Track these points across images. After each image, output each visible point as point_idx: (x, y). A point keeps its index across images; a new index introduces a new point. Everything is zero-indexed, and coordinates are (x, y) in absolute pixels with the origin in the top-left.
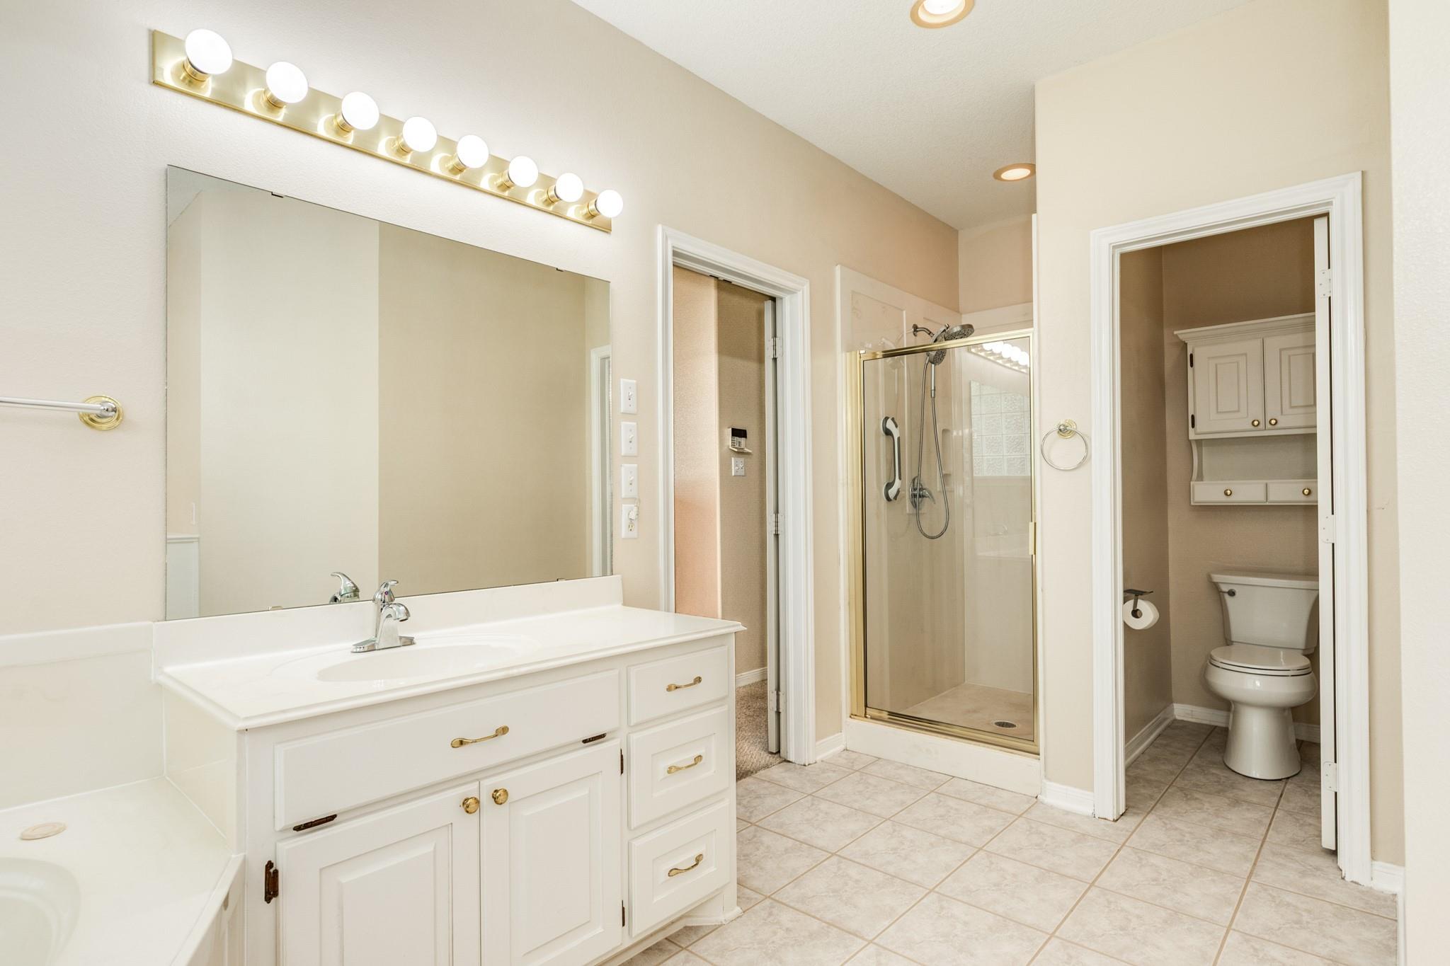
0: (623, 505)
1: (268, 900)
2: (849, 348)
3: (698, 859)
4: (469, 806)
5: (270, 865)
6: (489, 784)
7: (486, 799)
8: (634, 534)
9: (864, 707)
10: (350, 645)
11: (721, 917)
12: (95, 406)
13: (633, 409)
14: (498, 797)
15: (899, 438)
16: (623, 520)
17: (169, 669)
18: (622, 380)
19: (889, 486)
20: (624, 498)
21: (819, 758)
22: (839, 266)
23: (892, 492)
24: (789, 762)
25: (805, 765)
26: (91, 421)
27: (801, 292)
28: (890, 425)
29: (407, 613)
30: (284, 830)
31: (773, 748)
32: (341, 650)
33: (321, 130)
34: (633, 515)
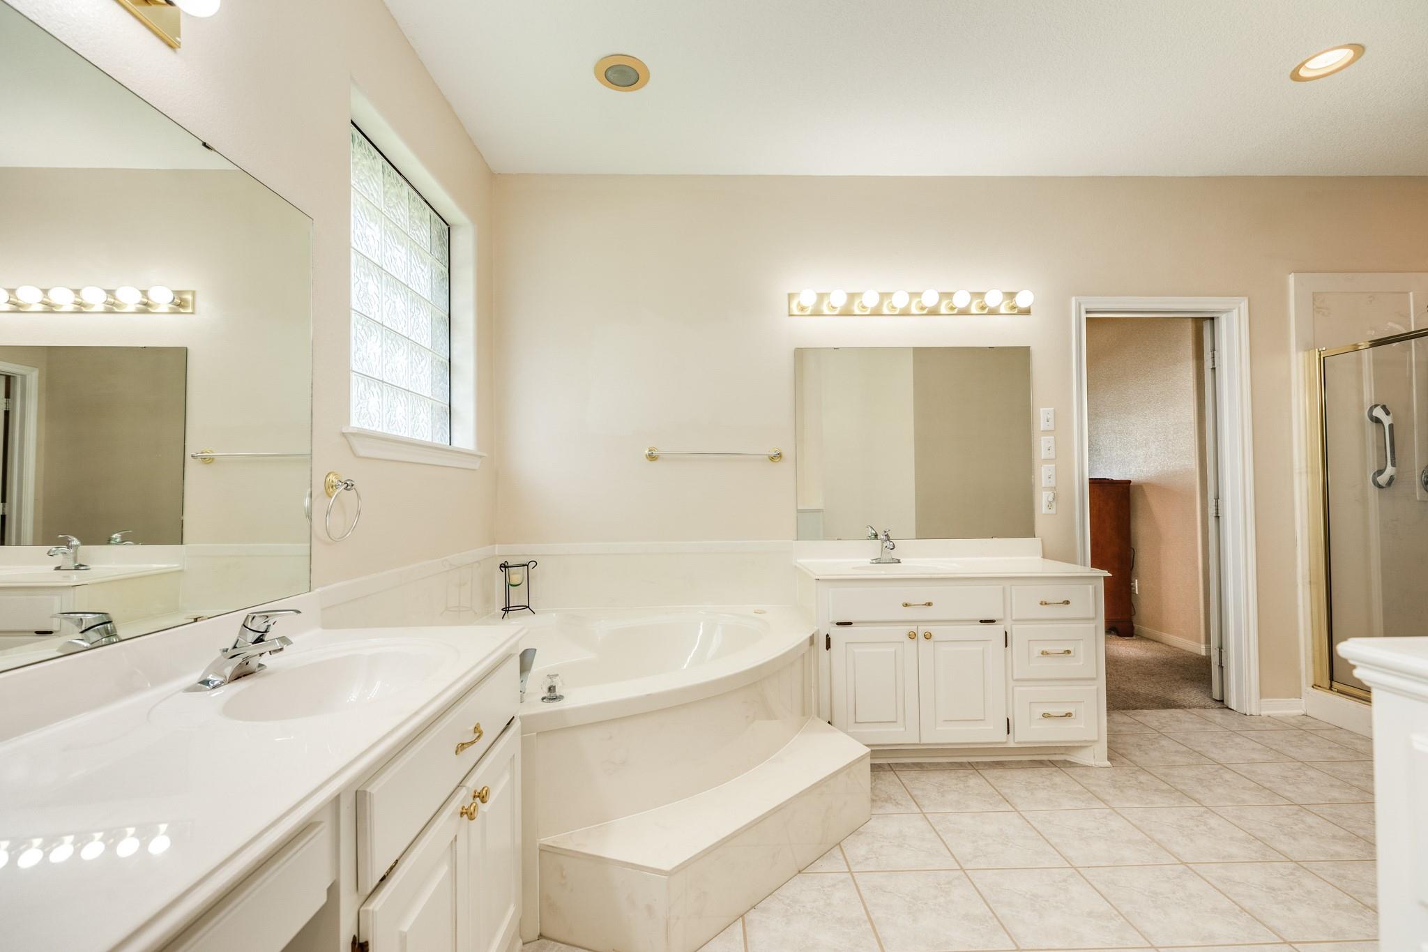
0: (1044, 492)
1: (827, 649)
2: (1308, 347)
3: (1069, 715)
4: (912, 636)
5: (827, 635)
6: (922, 629)
7: (921, 635)
8: (1053, 511)
9: (1329, 681)
10: (870, 560)
11: (1091, 762)
12: (773, 453)
13: (1052, 428)
14: (928, 636)
15: (1391, 426)
16: (1044, 502)
17: (799, 561)
18: (1041, 409)
19: (1380, 472)
20: (1045, 487)
21: (1264, 713)
22: (1293, 274)
23: (1383, 479)
24: (1231, 709)
25: (1246, 715)
26: (772, 458)
27: (1237, 310)
28: (1378, 413)
29: (894, 546)
30: (832, 623)
31: (1216, 695)
32: (866, 561)
33: (857, 312)
34: (1051, 499)
